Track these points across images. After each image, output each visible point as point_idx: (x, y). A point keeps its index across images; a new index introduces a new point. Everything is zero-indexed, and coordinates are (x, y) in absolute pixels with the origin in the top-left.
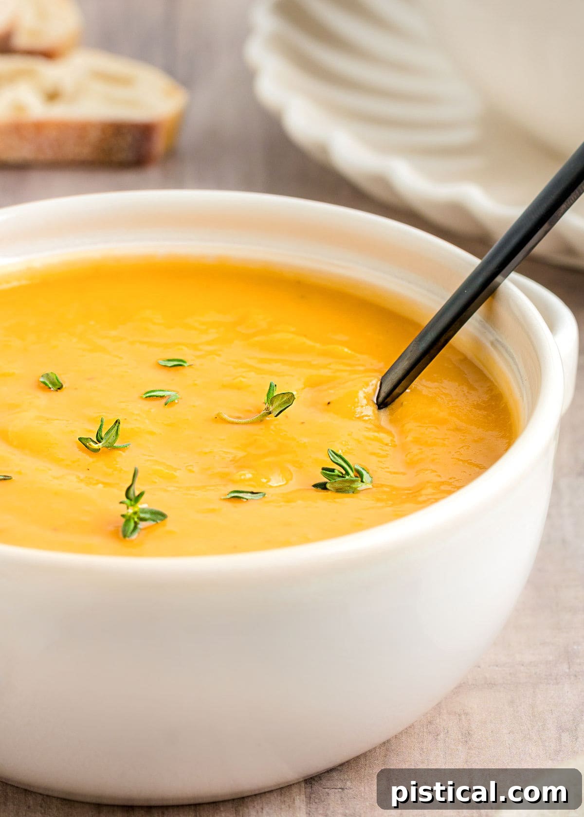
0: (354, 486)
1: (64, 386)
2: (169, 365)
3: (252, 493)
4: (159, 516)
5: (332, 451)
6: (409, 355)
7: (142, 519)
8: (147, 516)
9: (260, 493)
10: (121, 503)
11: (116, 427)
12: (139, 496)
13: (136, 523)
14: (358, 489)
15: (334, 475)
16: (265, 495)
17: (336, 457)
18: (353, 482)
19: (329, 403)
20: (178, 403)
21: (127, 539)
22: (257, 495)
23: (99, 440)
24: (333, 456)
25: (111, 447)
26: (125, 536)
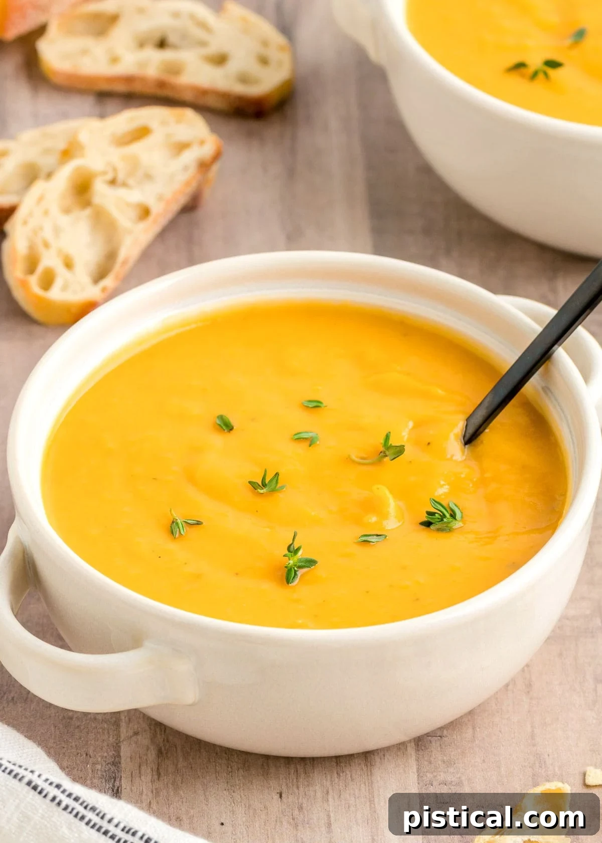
0: (449, 525)
1: (235, 428)
2: (310, 406)
3: (378, 535)
4: (311, 563)
5: (434, 500)
6: (486, 404)
7: (300, 567)
8: (303, 564)
9: (383, 535)
10: (284, 556)
11: (276, 478)
12: (297, 549)
13: (295, 572)
14: (453, 527)
15: (435, 518)
16: (386, 536)
17: (436, 503)
18: (449, 523)
19: (429, 444)
20: (318, 445)
21: (290, 585)
22: (380, 537)
23: (264, 485)
24: (433, 503)
25: (273, 491)
26: (288, 582)
